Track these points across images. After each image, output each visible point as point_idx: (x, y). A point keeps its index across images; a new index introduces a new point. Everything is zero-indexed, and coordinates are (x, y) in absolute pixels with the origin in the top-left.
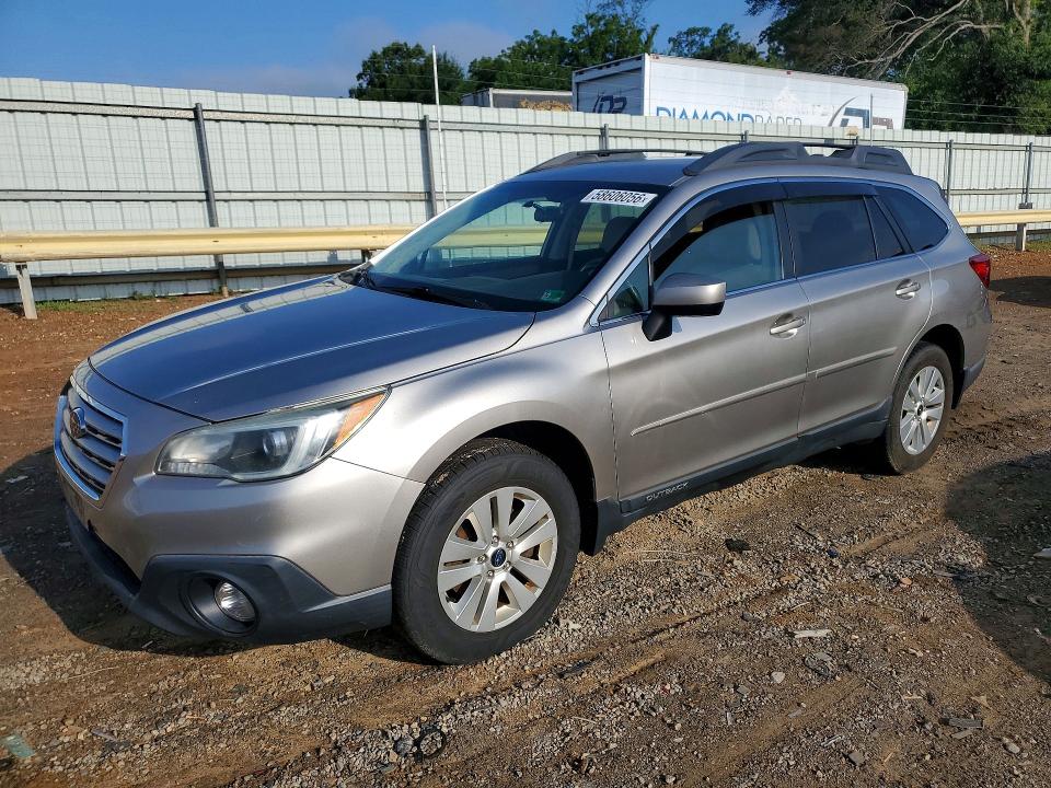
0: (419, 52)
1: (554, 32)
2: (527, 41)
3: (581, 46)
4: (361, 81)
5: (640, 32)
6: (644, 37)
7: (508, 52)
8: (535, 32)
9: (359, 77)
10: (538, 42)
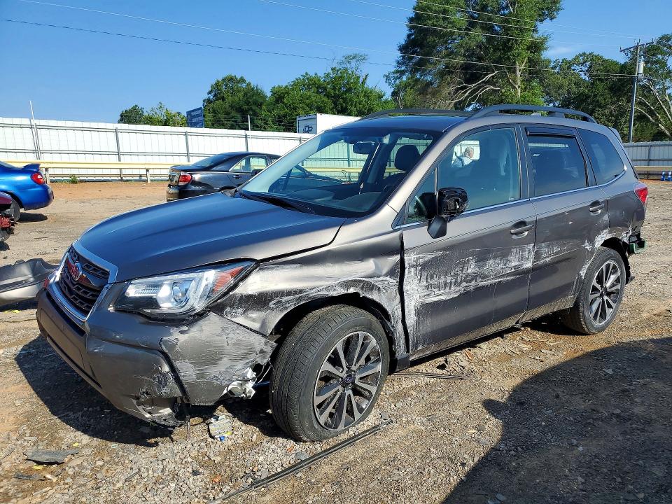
0: (242, 80)
1: (316, 74)
2: (302, 78)
3: (328, 84)
4: (210, 95)
5: (359, 77)
6: (361, 80)
7: (292, 84)
8: (306, 73)
9: (209, 93)
10: (308, 79)
